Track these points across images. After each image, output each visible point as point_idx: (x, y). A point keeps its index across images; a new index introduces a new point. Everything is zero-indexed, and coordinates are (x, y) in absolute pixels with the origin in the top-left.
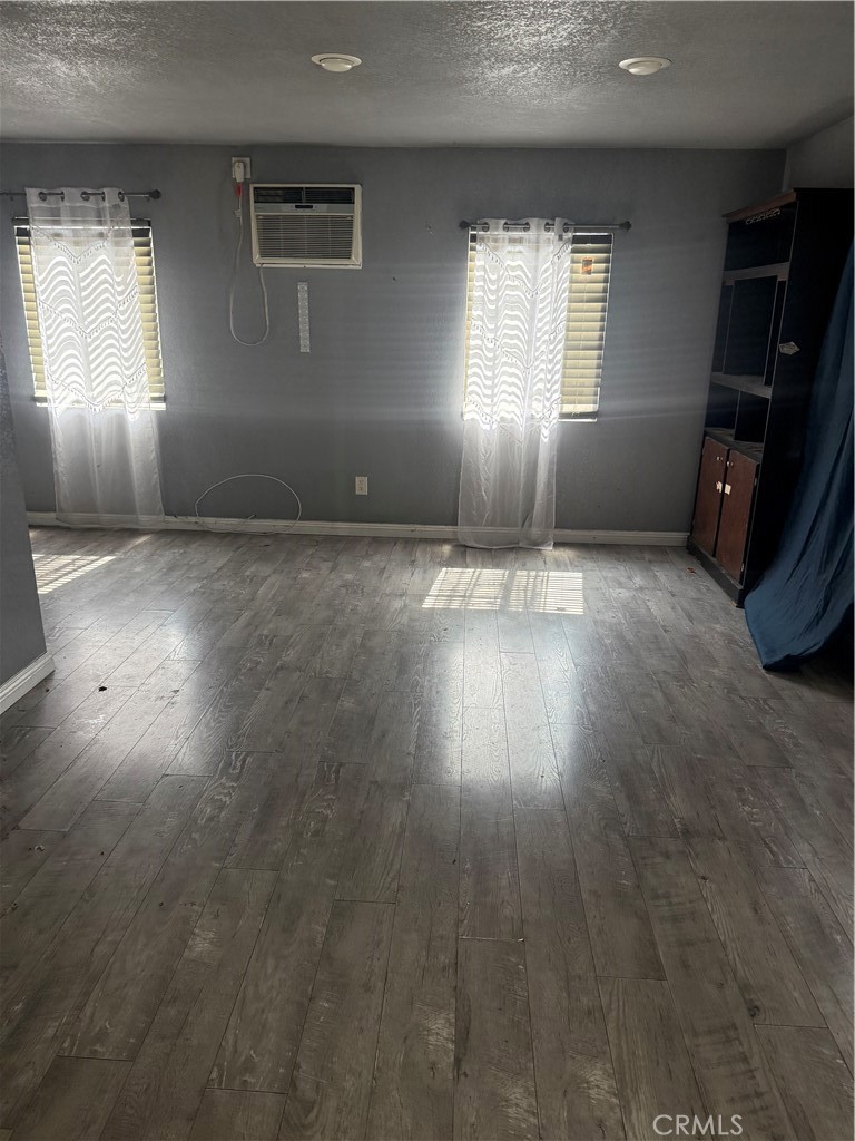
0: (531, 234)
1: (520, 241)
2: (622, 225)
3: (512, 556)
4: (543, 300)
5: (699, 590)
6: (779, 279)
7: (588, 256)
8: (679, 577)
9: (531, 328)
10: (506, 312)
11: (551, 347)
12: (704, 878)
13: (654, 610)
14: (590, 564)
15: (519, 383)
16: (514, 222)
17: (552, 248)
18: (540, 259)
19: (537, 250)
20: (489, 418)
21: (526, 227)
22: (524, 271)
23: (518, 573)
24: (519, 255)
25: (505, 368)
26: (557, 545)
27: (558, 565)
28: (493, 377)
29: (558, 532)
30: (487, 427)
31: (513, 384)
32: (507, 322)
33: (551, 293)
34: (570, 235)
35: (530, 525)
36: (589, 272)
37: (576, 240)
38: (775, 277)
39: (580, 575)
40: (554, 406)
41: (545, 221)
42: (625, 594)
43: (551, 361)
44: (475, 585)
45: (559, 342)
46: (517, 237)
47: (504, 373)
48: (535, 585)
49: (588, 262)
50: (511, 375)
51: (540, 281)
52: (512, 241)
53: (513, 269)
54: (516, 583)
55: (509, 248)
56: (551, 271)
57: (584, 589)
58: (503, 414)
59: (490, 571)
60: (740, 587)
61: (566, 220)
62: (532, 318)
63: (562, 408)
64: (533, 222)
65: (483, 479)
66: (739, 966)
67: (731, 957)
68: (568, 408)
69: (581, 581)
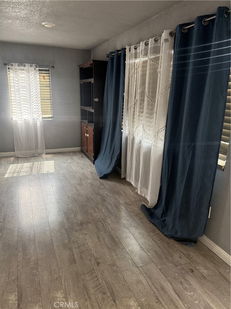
0: (26, 68)
1: (23, 70)
2: (52, 67)
3: (33, 158)
4: (32, 86)
5: (84, 162)
6: (92, 82)
7: (44, 75)
8: (79, 159)
9: (30, 94)
10: (22, 89)
11: (37, 99)
12: (86, 234)
13: (73, 168)
14: (56, 158)
15: (29, 110)
16: (20, 64)
17: (33, 72)
18: (30, 75)
19: (29, 72)
20: (21, 119)
21: (25, 66)
22: (25, 78)
23: (35, 163)
24: (23, 74)
25: (24, 105)
26: (46, 154)
27: (47, 159)
28: (20, 108)
29: (46, 150)
30: (21, 122)
31: (27, 110)
32: (22, 92)
33: (35, 84)
34: (38, 69)
35: (38, 149)
36: (45, 79)
37: (40, 70)
38: (91, 82)
39: (53, 161)
40: (40, 115)
41: (30, 64)
42: (66, 165)
43: (37, 103)
44: (22, 168)
45: (39, 98)
46: (22, 68)
47: (24, 106)
48: (40, 166)
49: (44, 76)
50: (26, 107)
51: (31, 81)
52: (21, 70)
53: (22, 77)
54: (34, 166)
55: (20, 72)
56: (34, 78)
57: (55, 165)
58: (25, 118)
59: (26, 164)
60: (93, 159)
61: (36, 65)
62: (30, 91)
63: (42, 116)
64: (26, 65)
65: (21, 137)
66: (95, 254)
67: (93, 252)
68: (44, 116)
69: (54, 163)
